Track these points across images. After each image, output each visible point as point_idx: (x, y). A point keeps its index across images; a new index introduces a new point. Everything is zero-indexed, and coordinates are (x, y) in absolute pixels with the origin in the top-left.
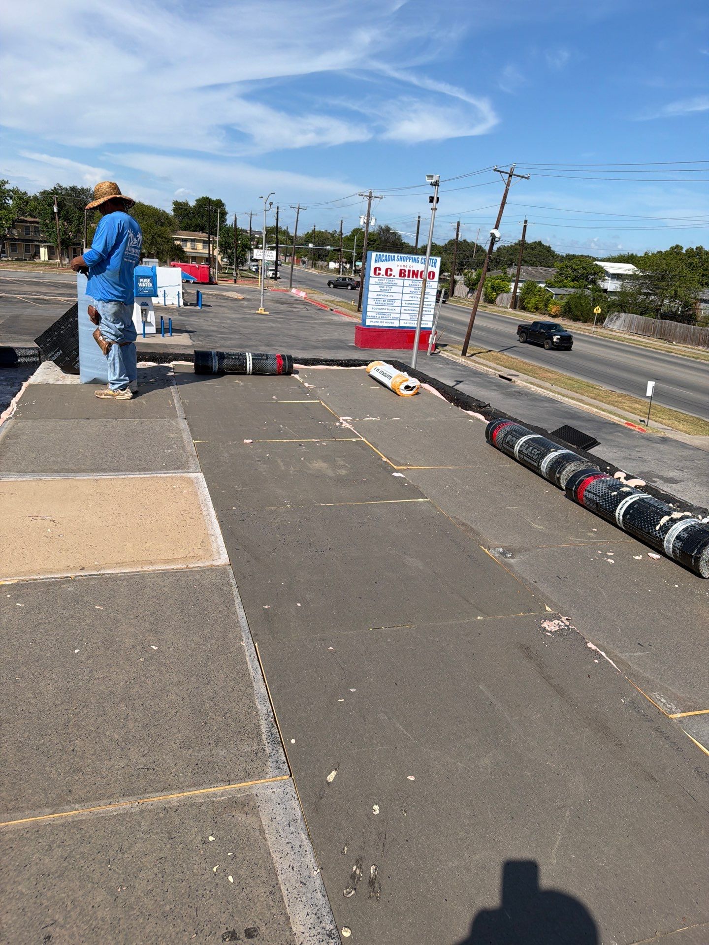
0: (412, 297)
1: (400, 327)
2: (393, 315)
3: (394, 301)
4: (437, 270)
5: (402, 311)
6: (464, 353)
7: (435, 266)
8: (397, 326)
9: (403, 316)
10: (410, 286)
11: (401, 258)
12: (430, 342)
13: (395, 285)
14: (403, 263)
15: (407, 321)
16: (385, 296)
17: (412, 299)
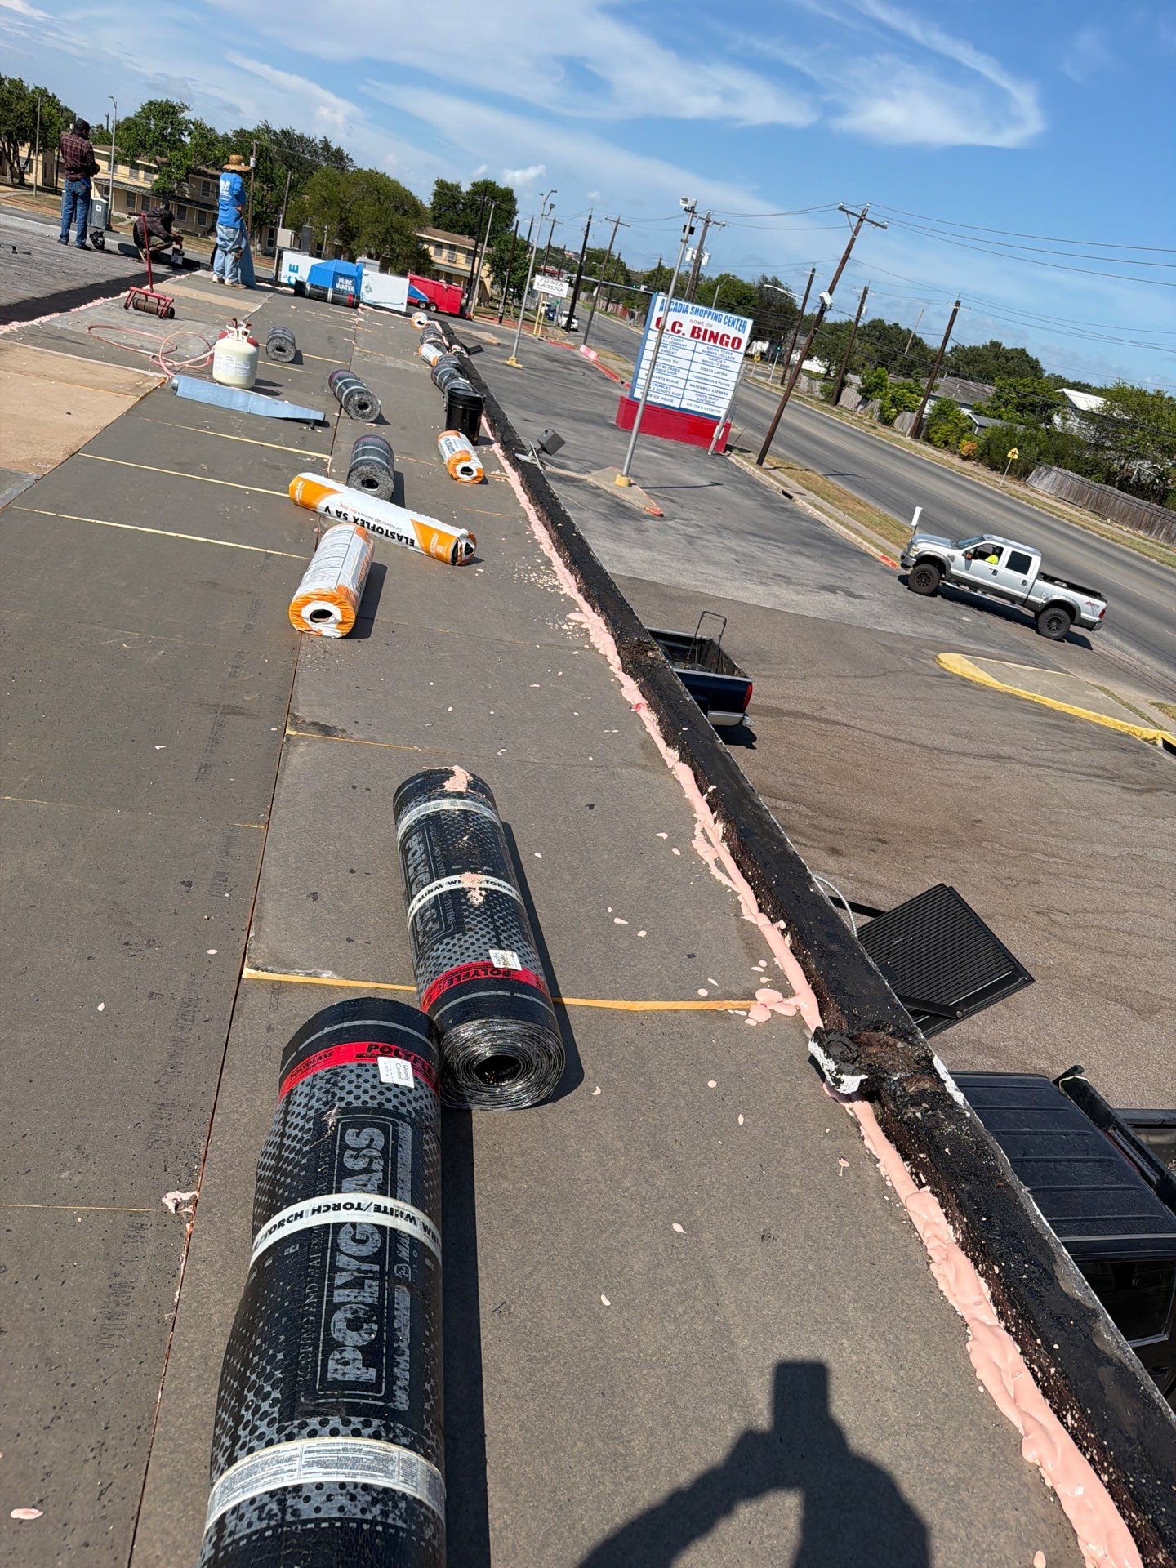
0: (704, 369)
1: (680, 409)
2: (673, 390)
3: (678, 369)
4: (745, 338)
5: (688, 387)
6: (760, 462)
7: (743, 331)
8: (678, 406)
9: (687, 394)
10: (704, 352)
11: (697, 311)
12: (714, 436)
13: (683, 347)
14: (700, 319)
15: (690, 402)
16: (666, 360)
17: (702, 371)
